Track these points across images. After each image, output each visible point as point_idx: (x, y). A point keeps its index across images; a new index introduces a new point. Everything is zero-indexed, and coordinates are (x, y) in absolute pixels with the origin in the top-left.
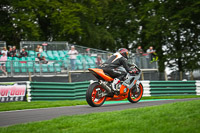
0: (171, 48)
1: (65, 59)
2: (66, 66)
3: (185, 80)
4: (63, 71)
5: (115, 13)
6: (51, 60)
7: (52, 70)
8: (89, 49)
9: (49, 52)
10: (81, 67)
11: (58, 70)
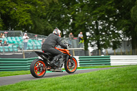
0: (92, 34)
1: (20, 42)
2: (21, 47)
3: (103, 56)
4: (19, 51)
5: (54, 11)
6: (10, 43)
7: (11, 50)
8: (36, 35)
9: (9, 38)
10: (31, 48)
11: (16, 50)
